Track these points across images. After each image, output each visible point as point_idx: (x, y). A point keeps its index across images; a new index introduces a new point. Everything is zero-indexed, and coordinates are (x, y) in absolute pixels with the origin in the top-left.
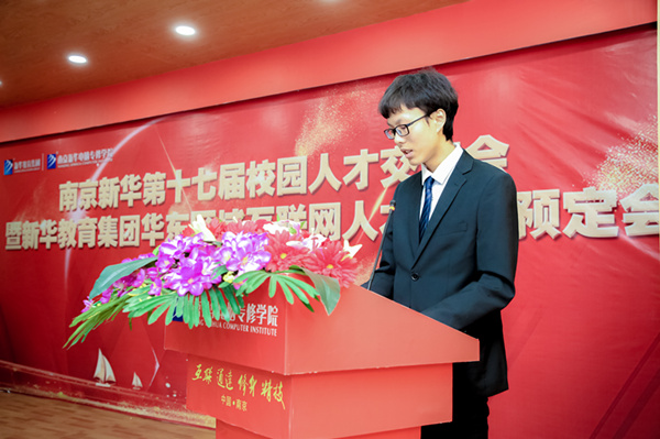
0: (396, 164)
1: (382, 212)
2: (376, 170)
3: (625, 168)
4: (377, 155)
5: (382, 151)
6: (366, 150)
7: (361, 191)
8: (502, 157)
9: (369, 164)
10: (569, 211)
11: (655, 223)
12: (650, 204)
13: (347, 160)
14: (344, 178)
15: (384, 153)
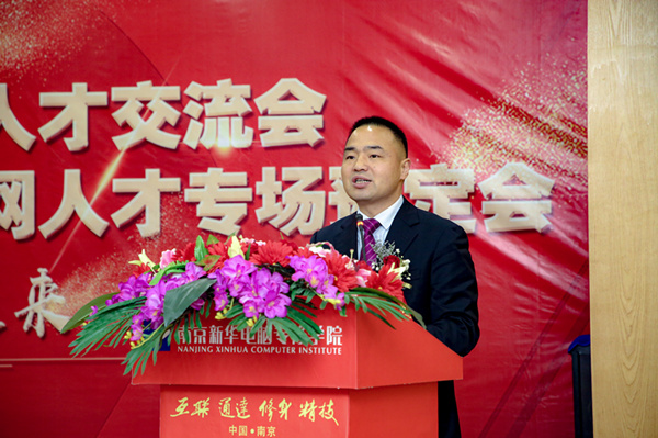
0: (142, 113)
1: (115, 190)
2: (103, 121)
3: (485, 140)
4: (105, 94)
5: (114, 89)
6: (84, 85)
7: (74, 153)
8: (316, 113)
9: (91, 109)
10: (411, 197)
11: (521, 215)
12: (515, 190)
13: (47, 99)
14: (41, 130)
15: (118, 93)
